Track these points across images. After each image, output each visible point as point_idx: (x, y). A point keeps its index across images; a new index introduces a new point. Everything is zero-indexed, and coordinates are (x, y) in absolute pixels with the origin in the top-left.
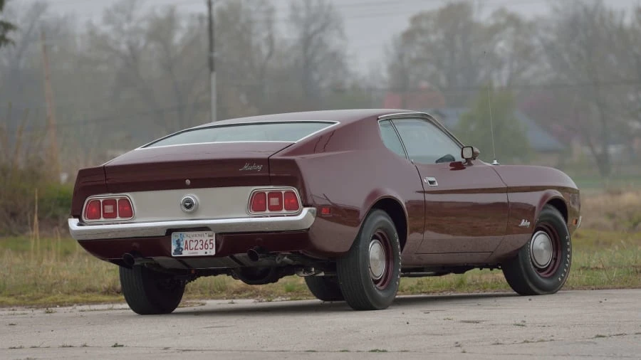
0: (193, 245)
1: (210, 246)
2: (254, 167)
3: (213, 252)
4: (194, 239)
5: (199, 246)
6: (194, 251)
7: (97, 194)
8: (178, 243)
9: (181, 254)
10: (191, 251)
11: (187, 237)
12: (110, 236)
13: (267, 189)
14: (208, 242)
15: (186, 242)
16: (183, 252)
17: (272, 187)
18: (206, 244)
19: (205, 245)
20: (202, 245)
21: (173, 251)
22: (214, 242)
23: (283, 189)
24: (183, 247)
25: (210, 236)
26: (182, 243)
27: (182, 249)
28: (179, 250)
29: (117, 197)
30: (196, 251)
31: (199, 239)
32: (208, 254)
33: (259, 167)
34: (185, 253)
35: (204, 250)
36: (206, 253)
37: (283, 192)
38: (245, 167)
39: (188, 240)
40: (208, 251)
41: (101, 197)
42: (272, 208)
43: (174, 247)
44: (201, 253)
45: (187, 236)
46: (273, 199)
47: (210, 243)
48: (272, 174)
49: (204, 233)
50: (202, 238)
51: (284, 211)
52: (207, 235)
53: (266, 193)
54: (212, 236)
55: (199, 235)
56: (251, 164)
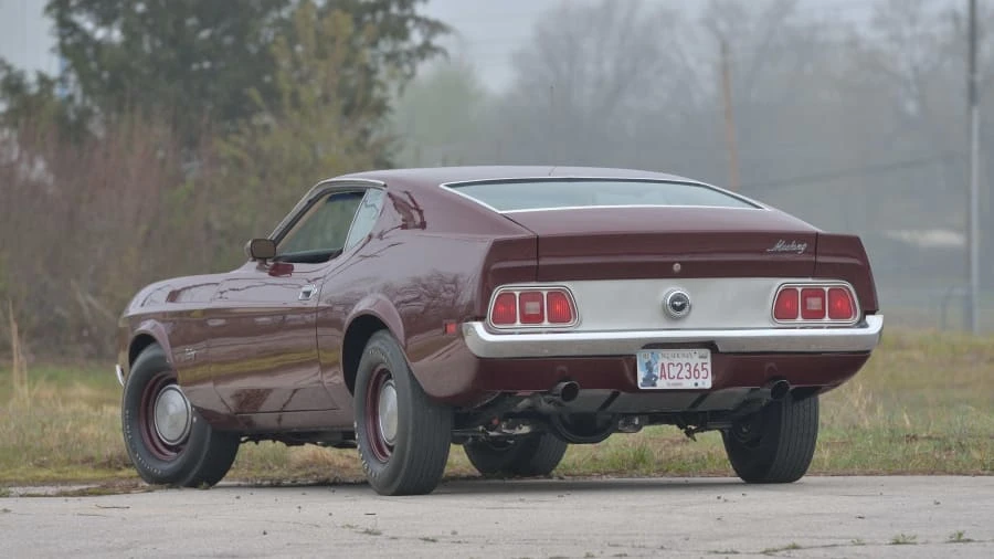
0: (674, 371)
1: (703, 374)
2: (793, 247)
3: (707, 384)
4: (676, 361)
5: (684, 373)
6: (676, 381)
7: (511, 282)
8: (649, 367)
9: (654, 385)
10: (672, 381)
11: (663, 358)
12: (546, 352)
13: (800, 283)
14: (699, 368)
15: (663, 365)
16: (658, 382)
17: (810, 280)
18: (695, 370)
19: (694, 372)
20: (689, 371)
21: (640, 381)
22: (709, 367)
23: (826, 284)
24: (658, 374)
25: (701, 357)
26: (655, 367)
27: (657, 378)
28: (650, 379)
29: (545, 288)
30: (679, 381)
31: (683, 360)
32: (700, 386)
33: (802, 247)
34: (661, 384)
35: (693, 381)
36: (696, 384)
37: (826, 289)
38: (778, 247)
39: (666, 362)
40: (700, 381)
41: (517, 289)
43: (641, 375)
44: (688, 384)
45: (664, 356)
46: (809, 300)
47: (703, 369)
48: (821, 259)
49: (692, 351)
50: (689, 361)
51: (827, 319)
52: (697, 355)
53: (800, 290)
54: (705, 357)
55: (683, 355)
56: (788, 242)
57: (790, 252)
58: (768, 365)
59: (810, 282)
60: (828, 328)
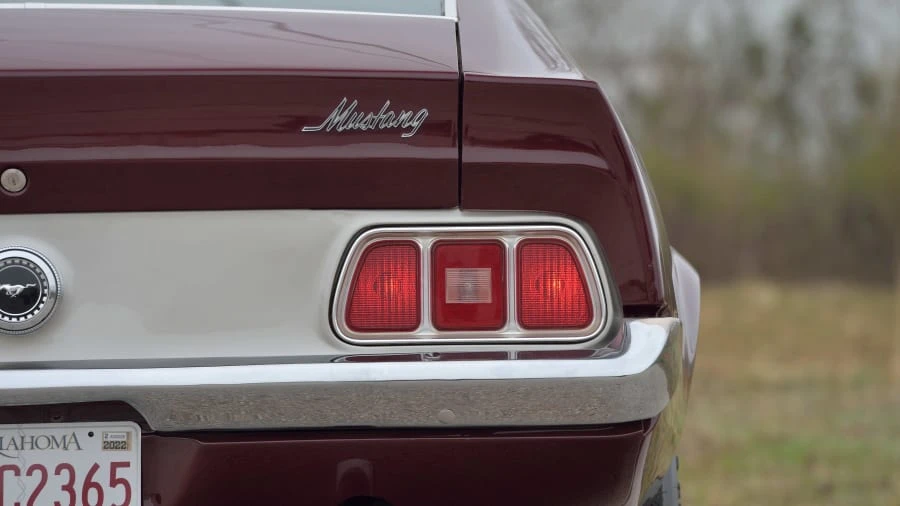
0: (20, 488)
1: (115, 495)
2: (384, 118)
4: (25, 458)
5: (54, 493)
13: (427, 225)
14: (102, 477)
17: (456, 215)
18: (89, 484)
19: (83, 491)
20: (69, 488)
22: (133, 475)
23: (511, 229)
25: (109, 446)
31: (50, 459)
33: (412, 119)
37: (511, 243)
38: (336, 117)
42: (450, 317)
46: (453, 276)
47: (114, 482)
48: (473, 155)
49: (81, 429)
50: (70, 456)
51: (512, 331)
52: (98, 440)
53: (425, 245)
54: (122, 446)
55: (51, 440)
56: (370, 104)
57: (377, 134)
58: (345, 466)
59: (455, 220)
60: (523, 356)
